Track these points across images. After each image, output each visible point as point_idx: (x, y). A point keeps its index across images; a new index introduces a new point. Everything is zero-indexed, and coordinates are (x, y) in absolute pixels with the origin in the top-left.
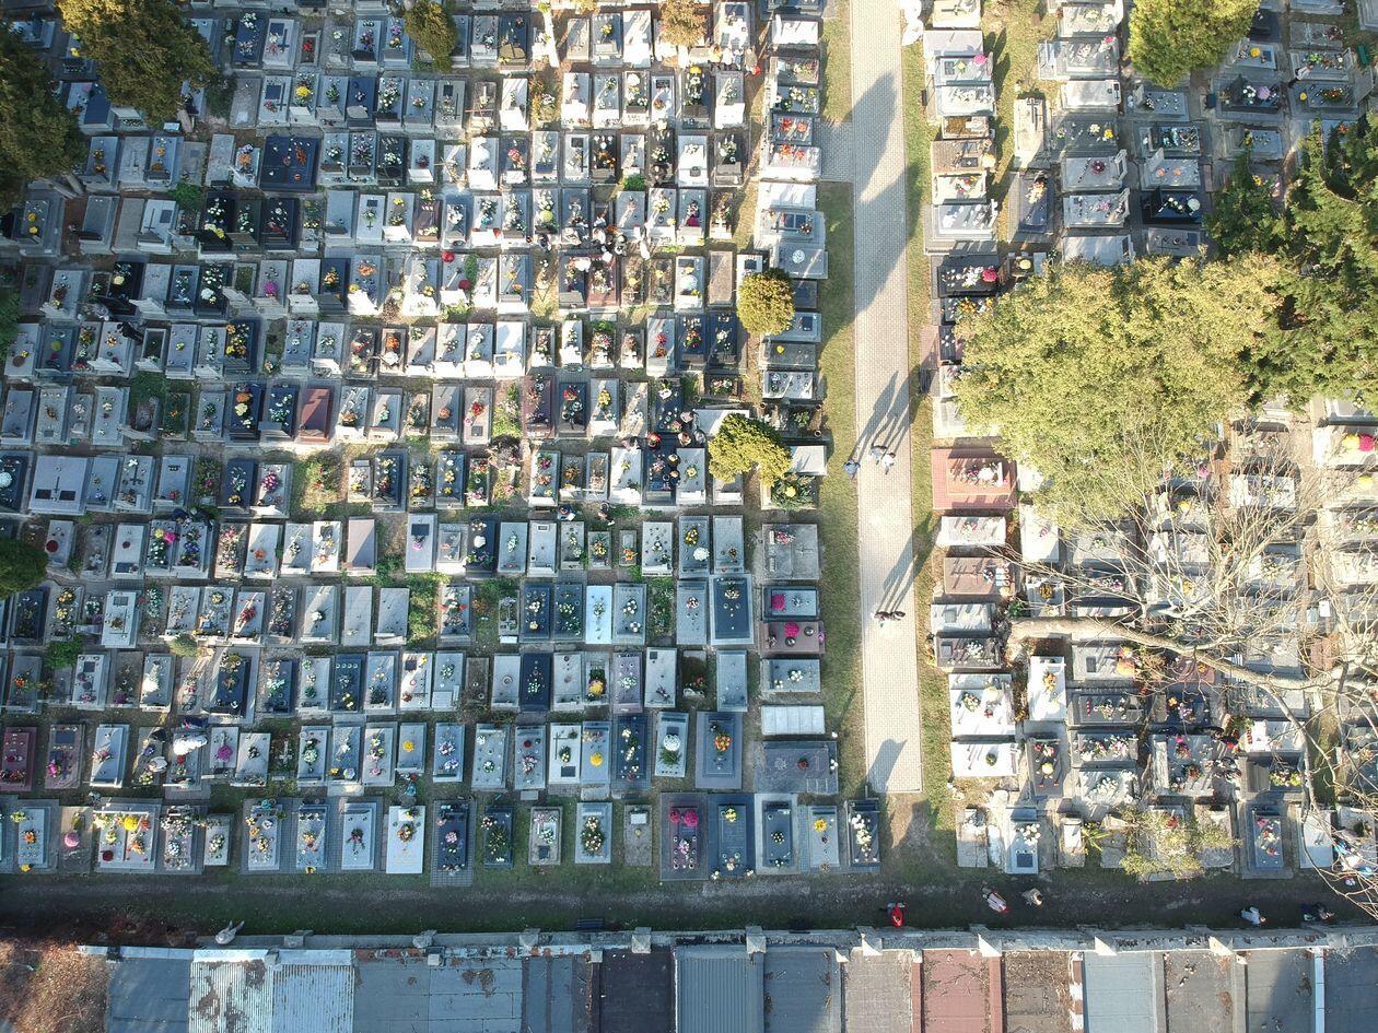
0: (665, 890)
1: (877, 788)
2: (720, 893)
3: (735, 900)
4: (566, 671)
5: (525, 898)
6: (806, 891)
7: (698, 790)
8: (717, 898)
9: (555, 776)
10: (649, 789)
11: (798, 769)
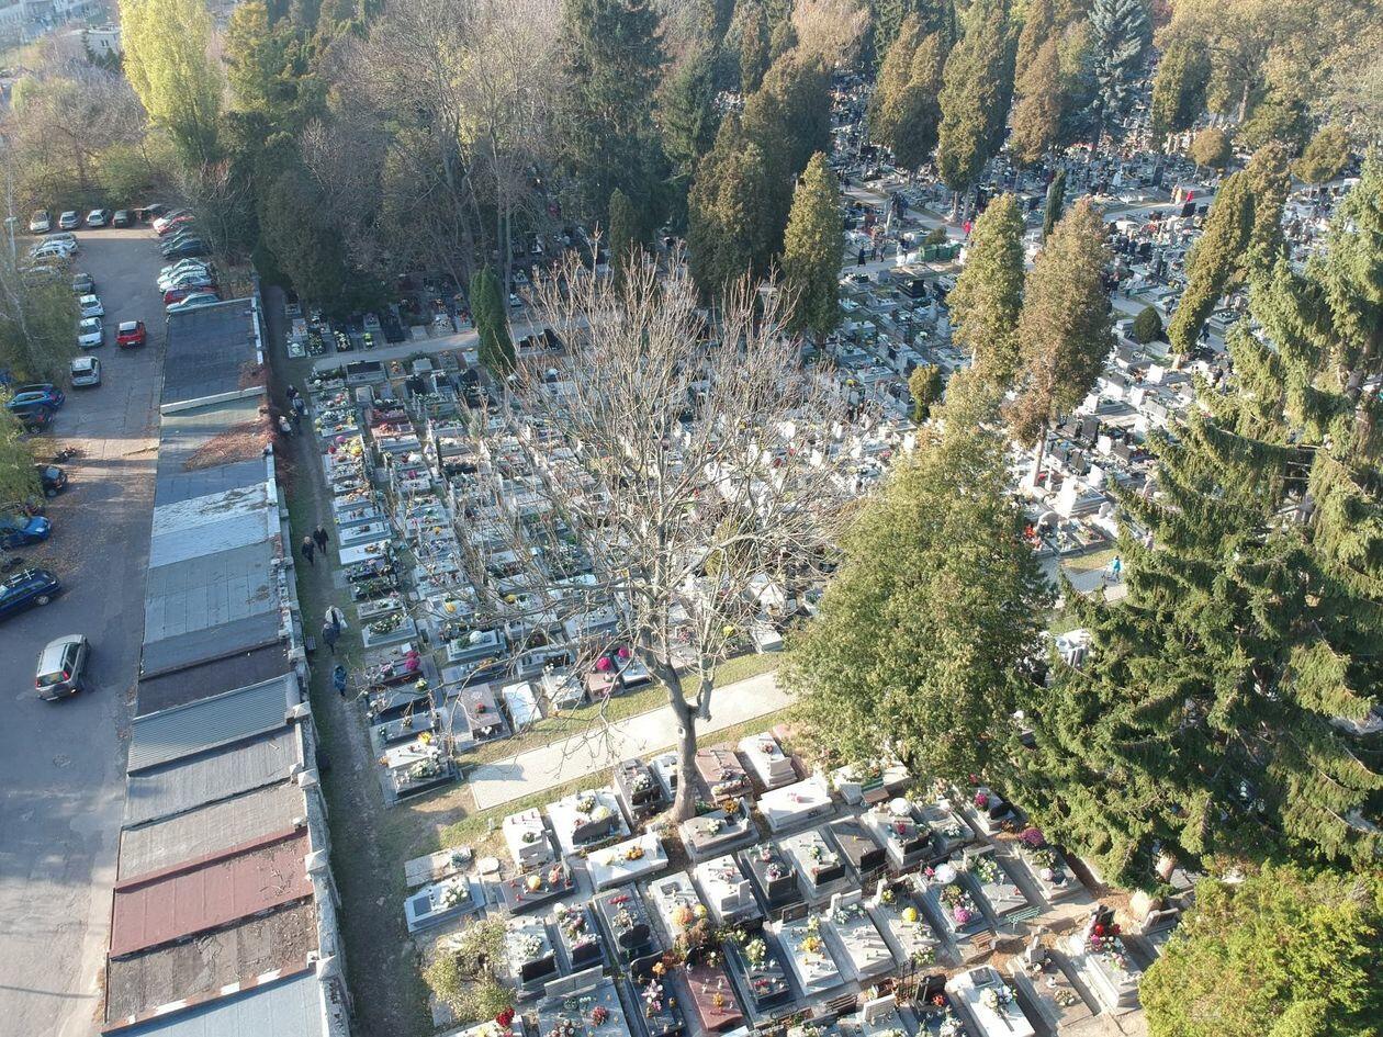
1: (473, 776)
2: (348, 714)
9: (431, 600)
10: (434, 650)
11: (476, 707)
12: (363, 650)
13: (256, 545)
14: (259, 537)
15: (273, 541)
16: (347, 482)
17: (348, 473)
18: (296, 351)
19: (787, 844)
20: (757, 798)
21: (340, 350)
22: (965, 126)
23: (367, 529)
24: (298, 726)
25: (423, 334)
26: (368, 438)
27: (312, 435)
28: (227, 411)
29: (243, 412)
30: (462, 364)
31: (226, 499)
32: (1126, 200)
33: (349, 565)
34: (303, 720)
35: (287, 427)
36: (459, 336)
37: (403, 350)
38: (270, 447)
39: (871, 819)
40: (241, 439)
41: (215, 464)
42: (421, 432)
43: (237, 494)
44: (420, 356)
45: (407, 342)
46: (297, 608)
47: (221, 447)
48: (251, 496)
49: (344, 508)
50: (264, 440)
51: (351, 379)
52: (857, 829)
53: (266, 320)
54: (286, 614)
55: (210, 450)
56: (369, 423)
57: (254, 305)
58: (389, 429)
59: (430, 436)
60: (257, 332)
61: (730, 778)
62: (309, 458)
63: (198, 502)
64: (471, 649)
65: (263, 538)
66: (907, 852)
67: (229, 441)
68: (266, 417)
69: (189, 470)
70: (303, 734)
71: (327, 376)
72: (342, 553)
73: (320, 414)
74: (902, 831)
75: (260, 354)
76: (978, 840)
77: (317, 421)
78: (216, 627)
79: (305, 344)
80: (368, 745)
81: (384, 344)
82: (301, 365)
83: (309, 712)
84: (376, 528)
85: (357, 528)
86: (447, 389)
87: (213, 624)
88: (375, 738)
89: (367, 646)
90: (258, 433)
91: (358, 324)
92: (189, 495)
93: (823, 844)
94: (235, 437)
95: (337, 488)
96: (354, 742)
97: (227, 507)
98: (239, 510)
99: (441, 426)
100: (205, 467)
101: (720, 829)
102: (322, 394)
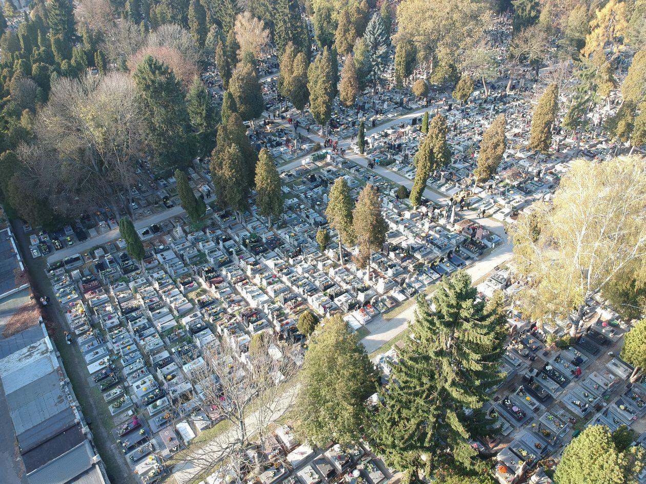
0: (109, 434)
1: (173, 471)
2: (114, 450)
3: (113, 456)
4: (171, 367)
5: (92, 402)
6: (126, 475)
7: (148, 423)
8: (112, 451)
9: (135, 385)
10: (142, 410)
11: (168, 439)
12: (112, 417)
13: (49, 374)
14: (50, 370)
15: (57, 370)
16: (81, 329)
17: (80, 323)
18: (36, 254)
19: (300, 473)
20: (286, 456)
21: (57, 249)
22: (320, 100)
23: (97, 353)
24: (97, 466)
25: (95, 233)
26: (84, 301)
27: (58, 304)
28: (14, 300)
29: (22, 299)
30: (118, 249)
31: (29, 351)
32: (390, 116)
33: (93, 373)
34: (98, 463)
35: (45, 303)
36: (112, 232)
37: (88, 244)
38: (41, 319)
39: (328, 454)
40: (25, 315)
41: (18, 332)
42: (107, 291)
43: (34, 347)
44: (97, 248)
45: (89, 239)
46: (78, 405)
47: (18, 321)
48: (39, 347)
49: (84, 343)
50: (36, 315)
51: (68, 267)
52: (324, 460)
53: (17, 239)
54: (74, 410)
55: (13, 324)
56: (83, 292)
57: (10, 234)
58: (92, 293)
59: (112, 293)
60: (16, 251)
61: (274, 450)
62: (59, 317)
63: (16, 355)
64: (158, 408)
65: (52, 370)
66: (342, 466)
67: (20, 317)
68: (34, 301)
69: (6, 337)
70: (100, 469)
71: (55, 267)
72: (89, 367)
73: (57, 290)
74: (340, 458)
75: (21, 264)
76: (367, 454)
77: (57, 295)
78: (45, 421)
79: (39, 248)
80: (126, 464)
81: (78, 242)
82: (40, 261)
83: (100, 459)
84: (101, 351)
85: (92, 353)
86: (115, 264)
87: (43, 420)
88: (128, 460)
89: (113, 414)
90: (33, 310)
91: (61, 231)
92: (11, 352)
93: (313, 471)
94: (23, 314)
95: (77, 332)
96: (120, 464)
97: (30, 355)
98: (36, 356)
99: (116, 287)
100: (13, 334)
101: (275, 474)
102: (56, 279)
